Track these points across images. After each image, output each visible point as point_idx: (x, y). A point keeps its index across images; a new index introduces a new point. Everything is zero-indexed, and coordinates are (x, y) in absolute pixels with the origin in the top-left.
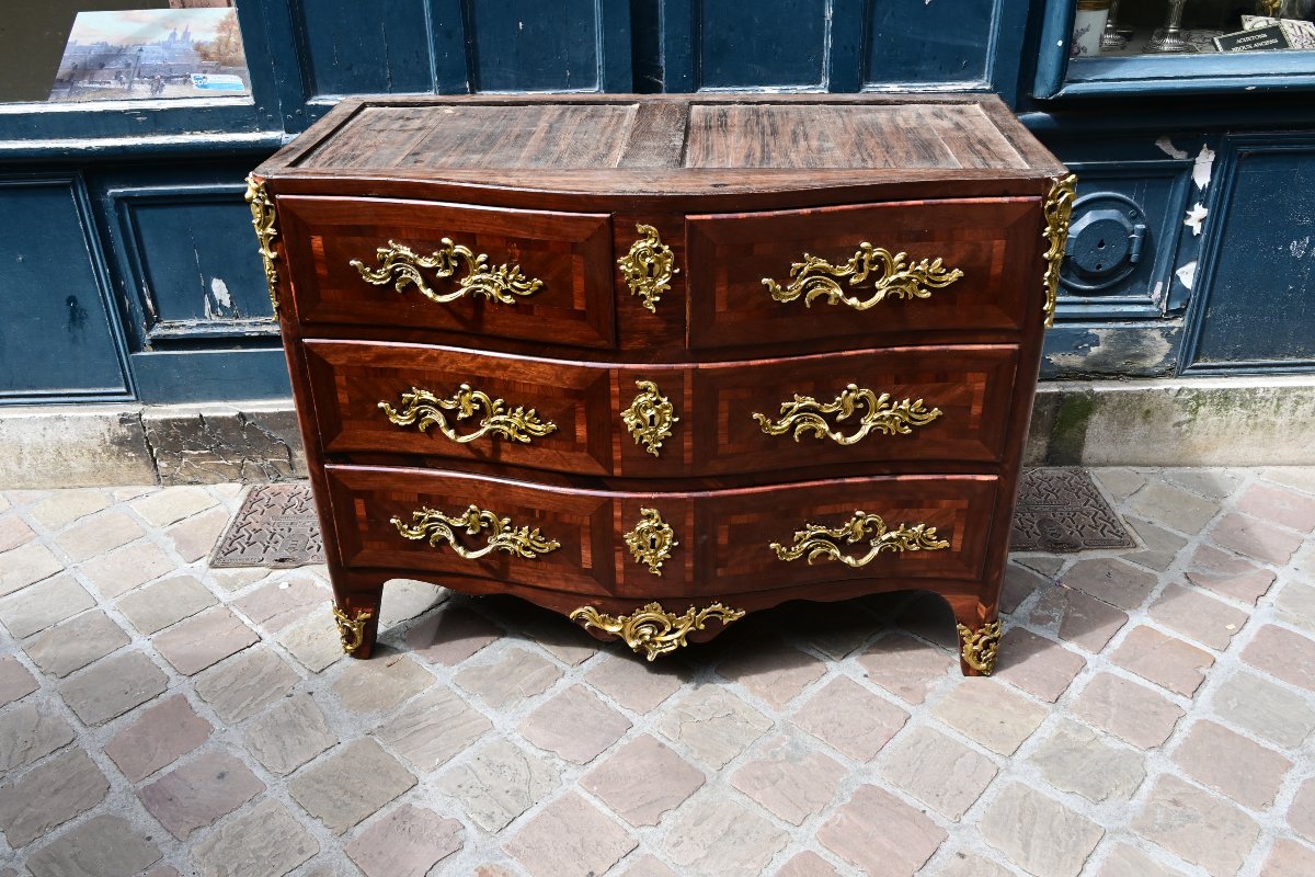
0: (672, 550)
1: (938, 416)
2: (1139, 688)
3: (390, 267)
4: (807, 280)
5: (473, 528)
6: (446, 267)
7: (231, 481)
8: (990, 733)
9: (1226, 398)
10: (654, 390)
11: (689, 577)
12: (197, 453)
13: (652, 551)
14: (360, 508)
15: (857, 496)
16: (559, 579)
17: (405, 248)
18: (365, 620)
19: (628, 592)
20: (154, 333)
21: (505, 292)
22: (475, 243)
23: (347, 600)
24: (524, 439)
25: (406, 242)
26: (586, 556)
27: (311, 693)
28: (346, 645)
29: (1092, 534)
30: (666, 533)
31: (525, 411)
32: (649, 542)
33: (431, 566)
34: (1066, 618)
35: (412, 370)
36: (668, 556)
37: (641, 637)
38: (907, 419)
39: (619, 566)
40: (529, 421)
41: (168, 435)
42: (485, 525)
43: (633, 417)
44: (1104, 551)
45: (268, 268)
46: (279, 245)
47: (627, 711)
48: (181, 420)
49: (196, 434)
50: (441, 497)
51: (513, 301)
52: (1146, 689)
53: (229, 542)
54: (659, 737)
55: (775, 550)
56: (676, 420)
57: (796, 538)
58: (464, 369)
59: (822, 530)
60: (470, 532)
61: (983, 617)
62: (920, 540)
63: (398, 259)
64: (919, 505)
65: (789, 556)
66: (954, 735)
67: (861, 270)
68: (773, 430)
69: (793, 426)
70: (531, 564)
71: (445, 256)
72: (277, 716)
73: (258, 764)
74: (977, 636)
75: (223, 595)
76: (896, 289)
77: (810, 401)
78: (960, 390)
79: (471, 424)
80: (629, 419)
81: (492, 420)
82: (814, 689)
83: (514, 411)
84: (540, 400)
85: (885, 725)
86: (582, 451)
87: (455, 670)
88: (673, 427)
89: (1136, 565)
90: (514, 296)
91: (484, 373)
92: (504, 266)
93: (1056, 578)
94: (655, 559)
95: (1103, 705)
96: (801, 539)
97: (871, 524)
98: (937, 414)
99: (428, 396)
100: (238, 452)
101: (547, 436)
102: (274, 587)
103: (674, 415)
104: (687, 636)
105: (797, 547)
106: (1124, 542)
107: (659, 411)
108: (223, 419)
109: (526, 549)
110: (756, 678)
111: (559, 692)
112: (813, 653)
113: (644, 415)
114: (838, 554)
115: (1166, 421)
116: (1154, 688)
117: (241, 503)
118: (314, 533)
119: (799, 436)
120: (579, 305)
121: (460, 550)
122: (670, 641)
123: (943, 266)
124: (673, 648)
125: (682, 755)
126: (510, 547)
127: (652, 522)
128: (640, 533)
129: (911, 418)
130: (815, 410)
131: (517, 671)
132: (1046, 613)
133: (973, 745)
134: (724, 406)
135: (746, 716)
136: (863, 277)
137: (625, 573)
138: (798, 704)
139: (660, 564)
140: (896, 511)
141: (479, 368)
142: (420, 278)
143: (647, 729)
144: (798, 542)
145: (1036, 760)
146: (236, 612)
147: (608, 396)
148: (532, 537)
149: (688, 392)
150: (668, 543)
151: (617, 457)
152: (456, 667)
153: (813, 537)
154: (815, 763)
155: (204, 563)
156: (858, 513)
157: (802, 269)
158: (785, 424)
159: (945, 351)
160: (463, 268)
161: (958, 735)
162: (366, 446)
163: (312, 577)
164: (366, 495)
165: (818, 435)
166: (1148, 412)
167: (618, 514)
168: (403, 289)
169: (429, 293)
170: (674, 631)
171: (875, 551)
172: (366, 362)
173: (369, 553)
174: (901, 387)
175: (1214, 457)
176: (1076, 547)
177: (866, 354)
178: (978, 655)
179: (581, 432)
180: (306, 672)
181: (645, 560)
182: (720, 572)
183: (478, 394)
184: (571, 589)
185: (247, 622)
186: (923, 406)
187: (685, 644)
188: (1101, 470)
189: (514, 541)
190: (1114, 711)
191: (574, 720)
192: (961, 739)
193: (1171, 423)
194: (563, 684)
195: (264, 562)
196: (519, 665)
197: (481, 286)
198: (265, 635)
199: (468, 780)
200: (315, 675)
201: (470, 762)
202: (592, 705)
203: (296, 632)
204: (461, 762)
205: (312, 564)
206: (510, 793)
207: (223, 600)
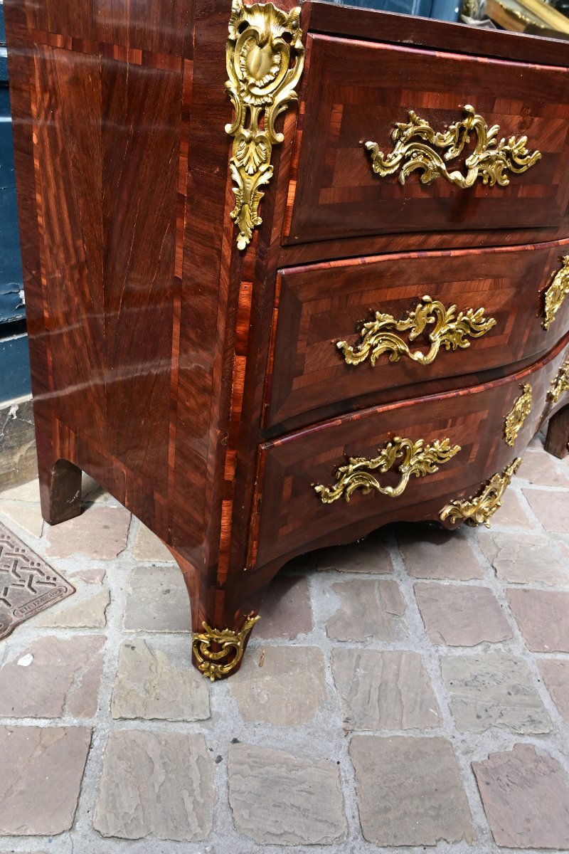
3: (405, 150)
5: (387, 464)
27: (235, 741)
30: (529, 404)
36: (522, 427)
39: (493, 450)
47: (471, 581)
54: (515, 586)
58: (427, 278)
60: (383, 470)
72: (242, 788)
73: (305, 849)
80: (549, 298)
82: (524, 505)
87: (319, 631)
107: (564, 285)
109: (432, 464)
111: (413, 597)
120: (556, 179)
125: (544, 589)
126: (418, 469)
131: (363, 601)
135: (527, 541)
137: (494, 454)
138: (533, 519)
139: (516, 436)
143: (500, 586)
146: (8, 721)
148: (441, 449)
150: (527, 413)
152: (315, 628)
180: (196, 725)
185: (42, 723)
189: (422, 462)
194: (405, 588)
198: (88, 722)
199: (475, 707)
200: (210, 723)
201: (451, 693)
202: (449, 592)
203: (123, 696)
204: (446, 698)
205: (24, 621)
206: (512, 693)
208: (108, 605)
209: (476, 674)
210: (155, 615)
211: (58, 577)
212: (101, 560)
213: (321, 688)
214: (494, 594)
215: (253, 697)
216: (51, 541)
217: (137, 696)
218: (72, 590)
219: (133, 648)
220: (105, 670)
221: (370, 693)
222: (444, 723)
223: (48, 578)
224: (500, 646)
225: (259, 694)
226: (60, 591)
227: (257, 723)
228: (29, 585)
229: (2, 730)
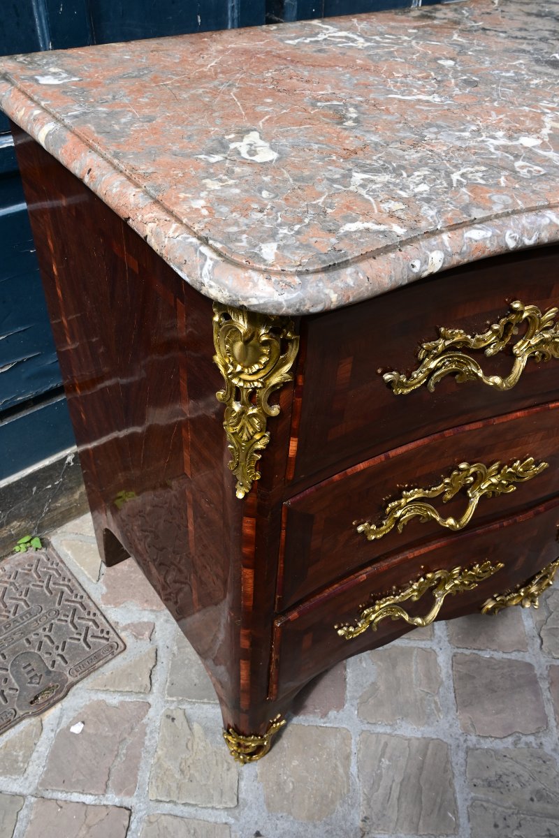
3: (434, 365)
26: (521, 561)
27: (258, 834)
28: (238, 756)
47: (514, 654)
75: (17, 785)
87: (350, 709)
143: (544, 661)
152: (347, 705)
191: (494, 691)
194: (444, 661)
195: (19, 712)
198: (128, 801)
199: (494, 814)
200: (237, 811)
201: (473, 794)
202: (488, 667)
203: (160, 775)
204: (466, 800)
205: (77, 682)
206: (535, 799)
207: (25, 792)
208: (154, 666)
209: (501, 773)
210: (196, 681)
211: (111, 630)
212: (152, 611)
213: (345, 779)
214: (536, 672)
215: (278, 784)
216: (107, 586)
217: (173, 776)
218: (123, 646)
219: (173, 719)
220: (147, 743)
221: (391, 789)
222: (461, 829)
223: (102, 631)
224: (531, 739)
225: (285, 782)
226: (112, 647)
227: (279, 815)
228: (85, 640)
229: (53, 804)
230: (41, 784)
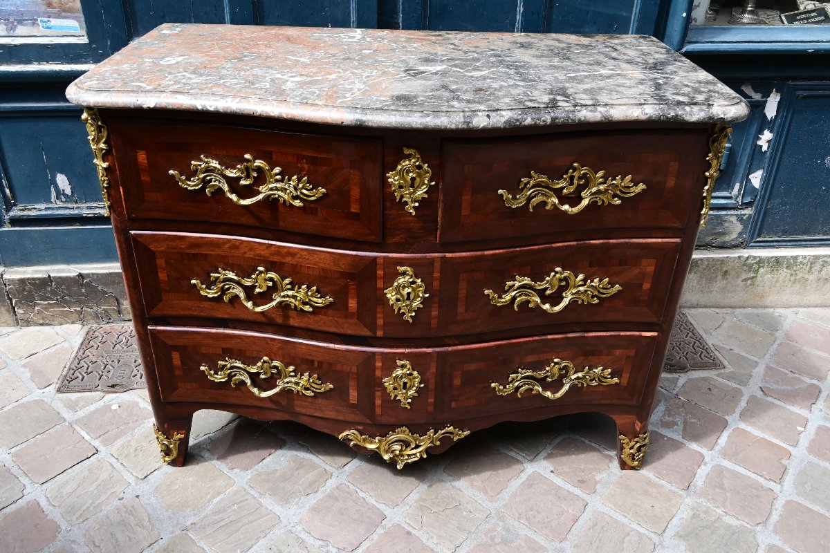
0: (419, 390)
1: (619, 291)
2: (743, 476)
3: (202, 176)
4: (531, 191)
5: (265, 373)
6: (248, 177)
7: (73, 323)
8: (646, 515)
9: (778, 261)
10: (411, 273)
11: (431, 409)
12: (46, 302)
13: (404, 391)
14: (176, 358)
15: (555, 349)
16: (331, 411)
17: (214, 161)
18: (180, 439)
19: (384, 420)
20: (12, 214)
21: (295, 198)
22: (271, 158)
23: (166, 425)
24: (307, 308)
25: (215, 157)
26: (353, 395)
27: (138, 496)
28: (165, 457)
29: (694, 359)
30: (415, 378)
31: (309, 288)
32: (402, 384)
33: (232, 401)
34: (685, 422)
35: (219, 255)
36: (416, 395)
37: (393, 452)
38: (597, 293)
39: (378, 402)
40: (312, 296)
41: (24, 290)
42: (275, 371)
43: (394, 294)
44: (704, 371)
45: (101, 175)
46: (110, 158)
47: (381, 505)
48: (33, 279)
49: (46, 289)
50: (240, 351)
51: (301, 204)
52: (748, 477)
53: (72, 371)
54: (406, 526)
55: (495, 388)
56: (427, 295)
57: (510, 379)
58: (260, 255)
59: (529, 373)
60: (263, 376)
61: (638, 430)
62: (599, 378)
63: (208, 170)
64: (600, 353)
65: (505, 392)
66: (619, 517)
67: (572, 183)
68: (499, 302)
69: (514, 298)
70: (310, 400)
71: (247, 169)
72: (111, 517)
74: (633, 443)
75: (68, 415)
76: (596, 198)
77: (527, 281)
78: (636, 271)
79: (266, 297)
80: (391, 295)
81: (282, 294)
82: (516, 484)
83: (299, 288)
84: (321, 281)
85: (570, 511)
86: (352, 319)
87: (248, 475)
88: (424, 301)
89: (727, 382)
90: (302, 200)
91: (276, 259)
92: (295, 177)
93: (674, 392)
94: (405, 397)
95: (721, 491)
96: (513, 379)
97: (565, 368)
98: (618, 289)
99: (231, 275)
100: (79, 302)
101: (326, 307)
102: (107, 408)
103: (425, 292)
104: (427, 450)
105: (511, 385)
106: (714, 364)
107: (414, 289)
108: (67, 278)
109: (307, 389)
110: (474, 477)
111: (328, 491)
112: (512, 454)
113: (402, 292)
114: (540, 390)
115: (738, 277)
116: (753, 476)
117: (81, 342)
118: (137, 364)
119: (518, 306)
120: (355, 208)
121: (255, 390)
122: (414, 454)
123: (631, 181)
124: (416, 459)
125: (425, 541)
126: (294, 387)
127: (405, 370)
128: (397, 377)
129: (599, 292)
130: (531, 287)
131: (296, 473)
132: (671, 419)
133: (634, 526)
134: (463, 285)
135: (469, 506)
136: (572, 189)
137: (382, 406)
138: (506, 495)
139: (409, 400)
140: (582, 358)
141: (272, 254)
142: (226, 185)
143: (396, 520)
144: (511, 382)
145: (680, 536)
146: (78, 429)
147: (374, 277)
148: (311, 380)
149: (437, 275)
150: (416, 385)
151: (380, 322)
152: (249, 471)
153: (523, 378)
154: (524, 544)
155: (52, 389)
156: (556, 360)
157: (528, 183)
158: (508, 297)
159: (627, 243)
160: (261, 178)
161: (623, 518)
162: (181, 313)
163: (137, 399)
164: (182, 349)
165: (531, 305)
166: (726, 272)
167: (379, 364)
168: (212, 193)
169: (234, 197)
170: (417, 447)
171: (566, 387)
172: (182, 249)
173: (184, 391)
174: (594, 269)
175: (768, 301)
176: (684, 368)
177: (570, 245)
178: (633, 457)
179: (352, 304)
180: (134, 479)
181: (398, 398)
182: (453, 405)
183: (271, 275)
184: (341, 418)
185: (87, 437)
186: (609, 283)
187: (425, 456)
188: (693, 311)
189: (297, 384)
190: (729, 495)
191: (342, 514)
192: (626, 521)
193: (740, 280)
194: (332, 483)
195: (99, 387)
196: (297, 469)
197: (276, 192)
198: (101, 448)
200: (140, 481)
202: (355, 501)
203: (125, 446)
204: (257, 551)
205: (136, 389)
207: (68, 419)
213: (206, 502)
214: (384, 522)
215: (172, 483)
217: (130, 449)
220: (136, 430)
221: (222, 520)
224: (336, 550)
225: (176, 484)
227: (156, 496)
229: (71, 430)
230: (76, 420)
